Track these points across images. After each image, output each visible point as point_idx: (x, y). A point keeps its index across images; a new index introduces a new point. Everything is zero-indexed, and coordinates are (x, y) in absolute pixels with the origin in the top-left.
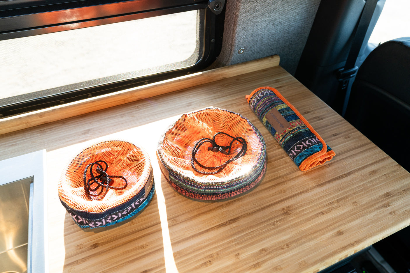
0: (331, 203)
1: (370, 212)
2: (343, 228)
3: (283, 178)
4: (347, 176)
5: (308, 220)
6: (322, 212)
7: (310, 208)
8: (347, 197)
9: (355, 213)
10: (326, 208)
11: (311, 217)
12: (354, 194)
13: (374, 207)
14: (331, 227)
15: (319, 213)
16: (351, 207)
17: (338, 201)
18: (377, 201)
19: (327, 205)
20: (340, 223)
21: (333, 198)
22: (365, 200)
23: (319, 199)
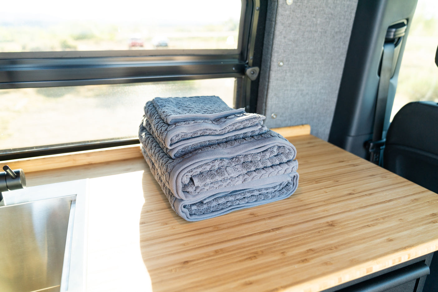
0: (377, 220)
1: (419, 226)
2: (391, 237)
3: (324, 202)
4: (389, 202)
5: (355, 230)
6: (368, 225)
7: (356, 222)
8: (392, 216)
9: (403, 227)
10: (371, 223)
11: (357, 228)
12: (399, 214)
13: (422, 223)
14: (379, 236)
15: (365, 226)
16: (399, 223)
17: (383, 218)
18: (423, 219)
19: (373, 221)
20: (388, 233)
21: (377, 216)
22: (411, 217)
23: (363, 216)
